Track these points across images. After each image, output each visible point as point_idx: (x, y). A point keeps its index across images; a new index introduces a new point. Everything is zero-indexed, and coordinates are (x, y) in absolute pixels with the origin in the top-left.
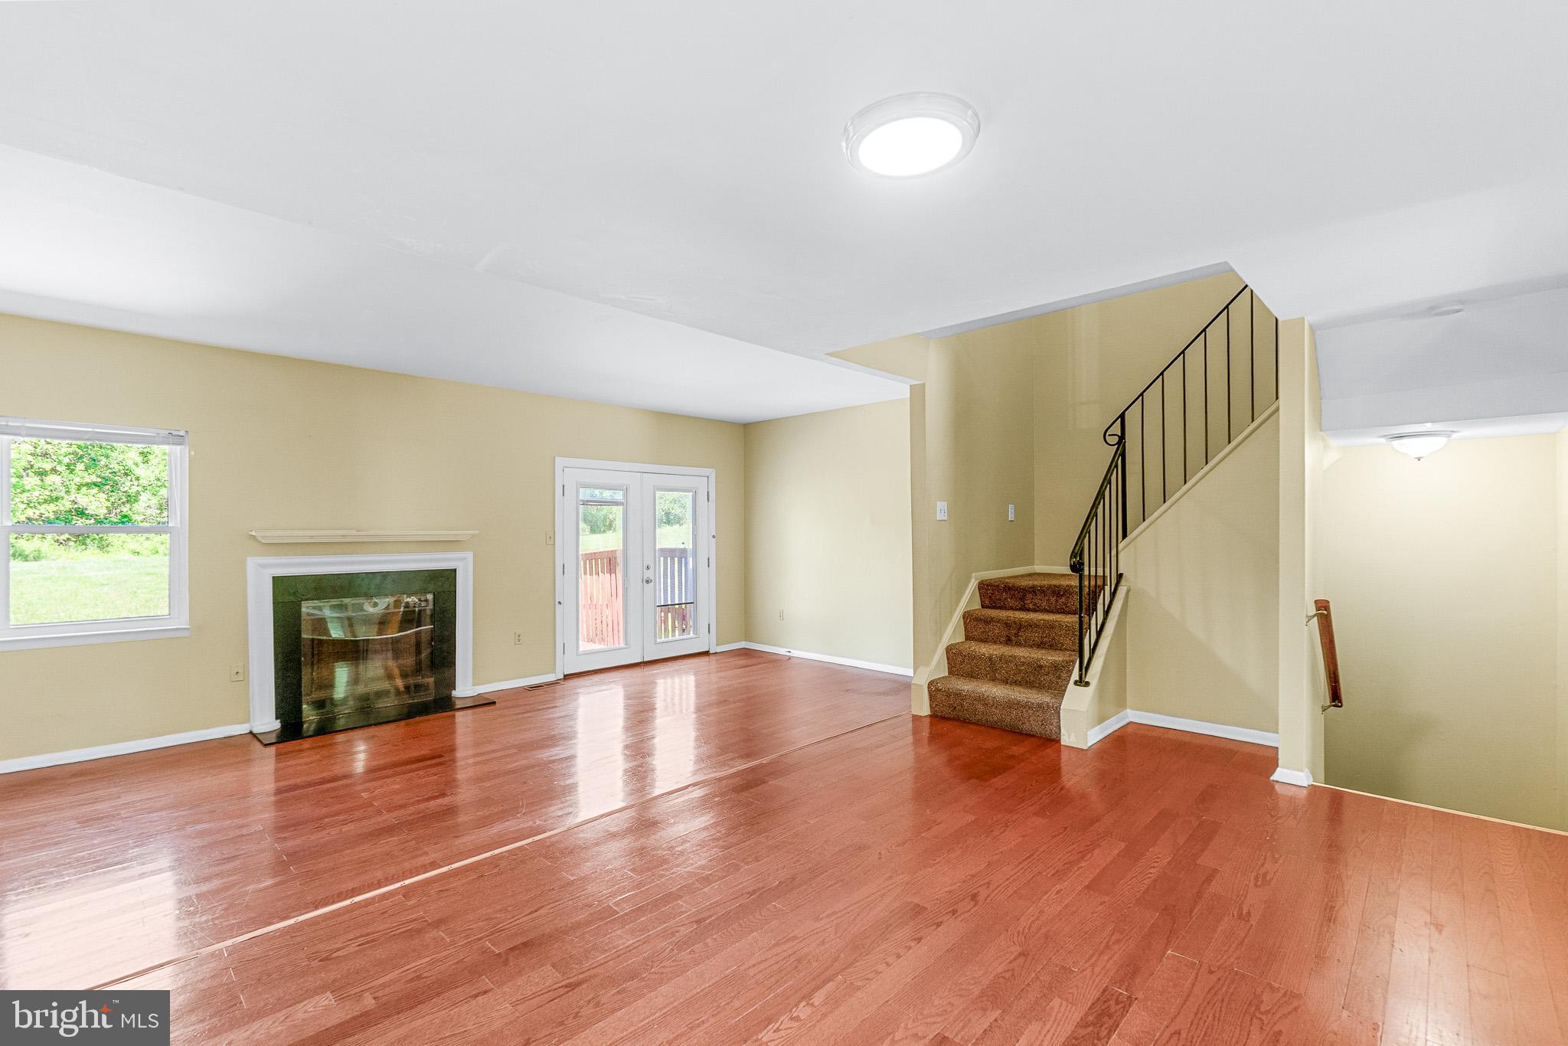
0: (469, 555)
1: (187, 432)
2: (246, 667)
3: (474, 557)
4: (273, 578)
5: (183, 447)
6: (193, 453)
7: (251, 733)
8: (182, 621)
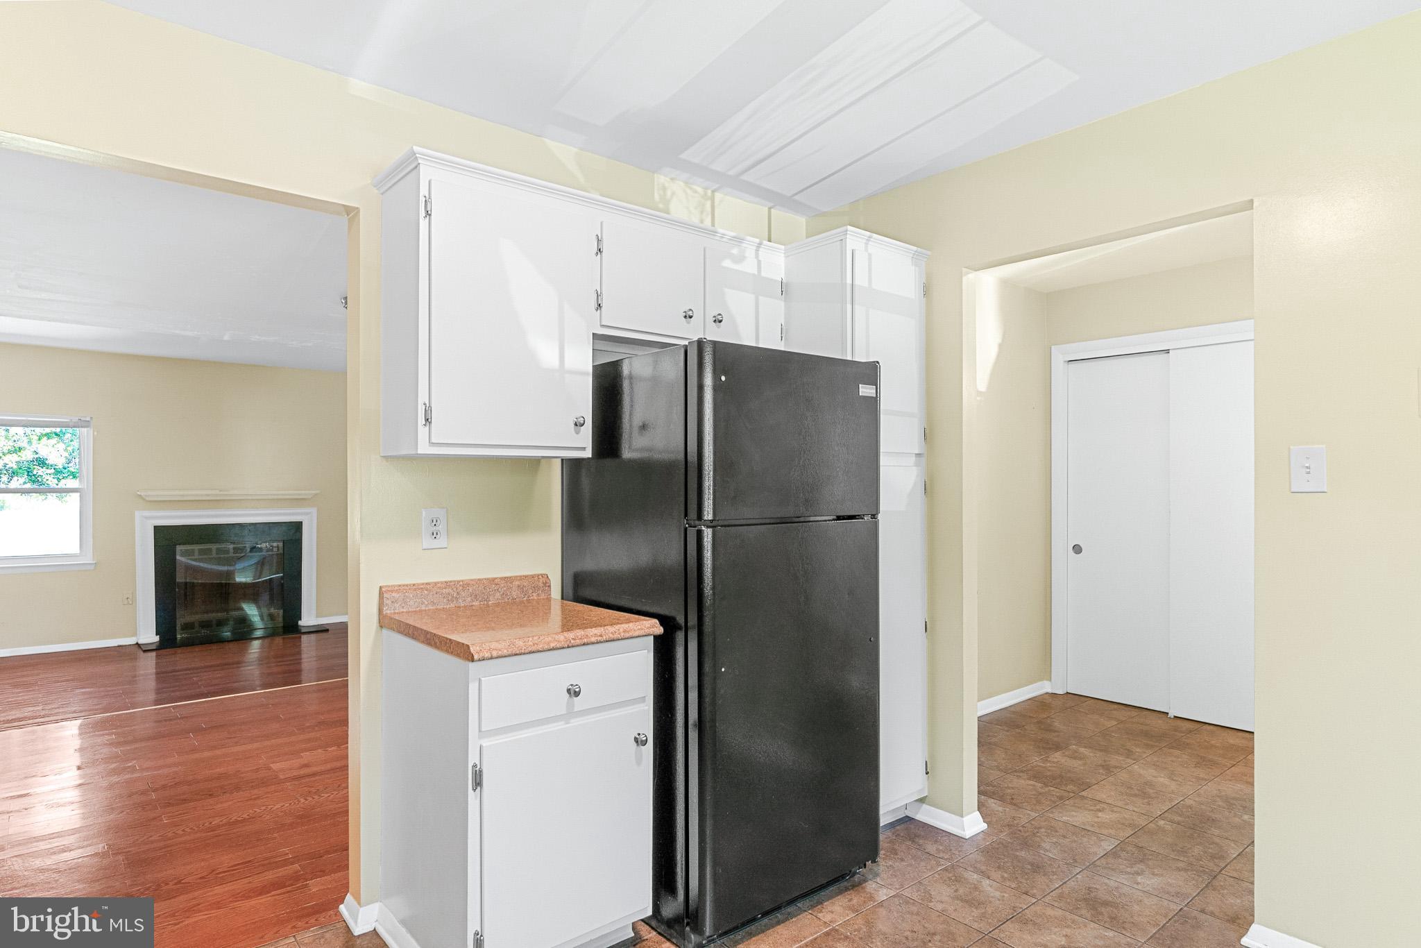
0: (314, 511)
1: (91, 418)
2: (134, 594)
3: (318, 510)
4: (155, 527)
5: (88, 429)
6: (95, 433)
7: (137, 644)
8: (88, 559)
